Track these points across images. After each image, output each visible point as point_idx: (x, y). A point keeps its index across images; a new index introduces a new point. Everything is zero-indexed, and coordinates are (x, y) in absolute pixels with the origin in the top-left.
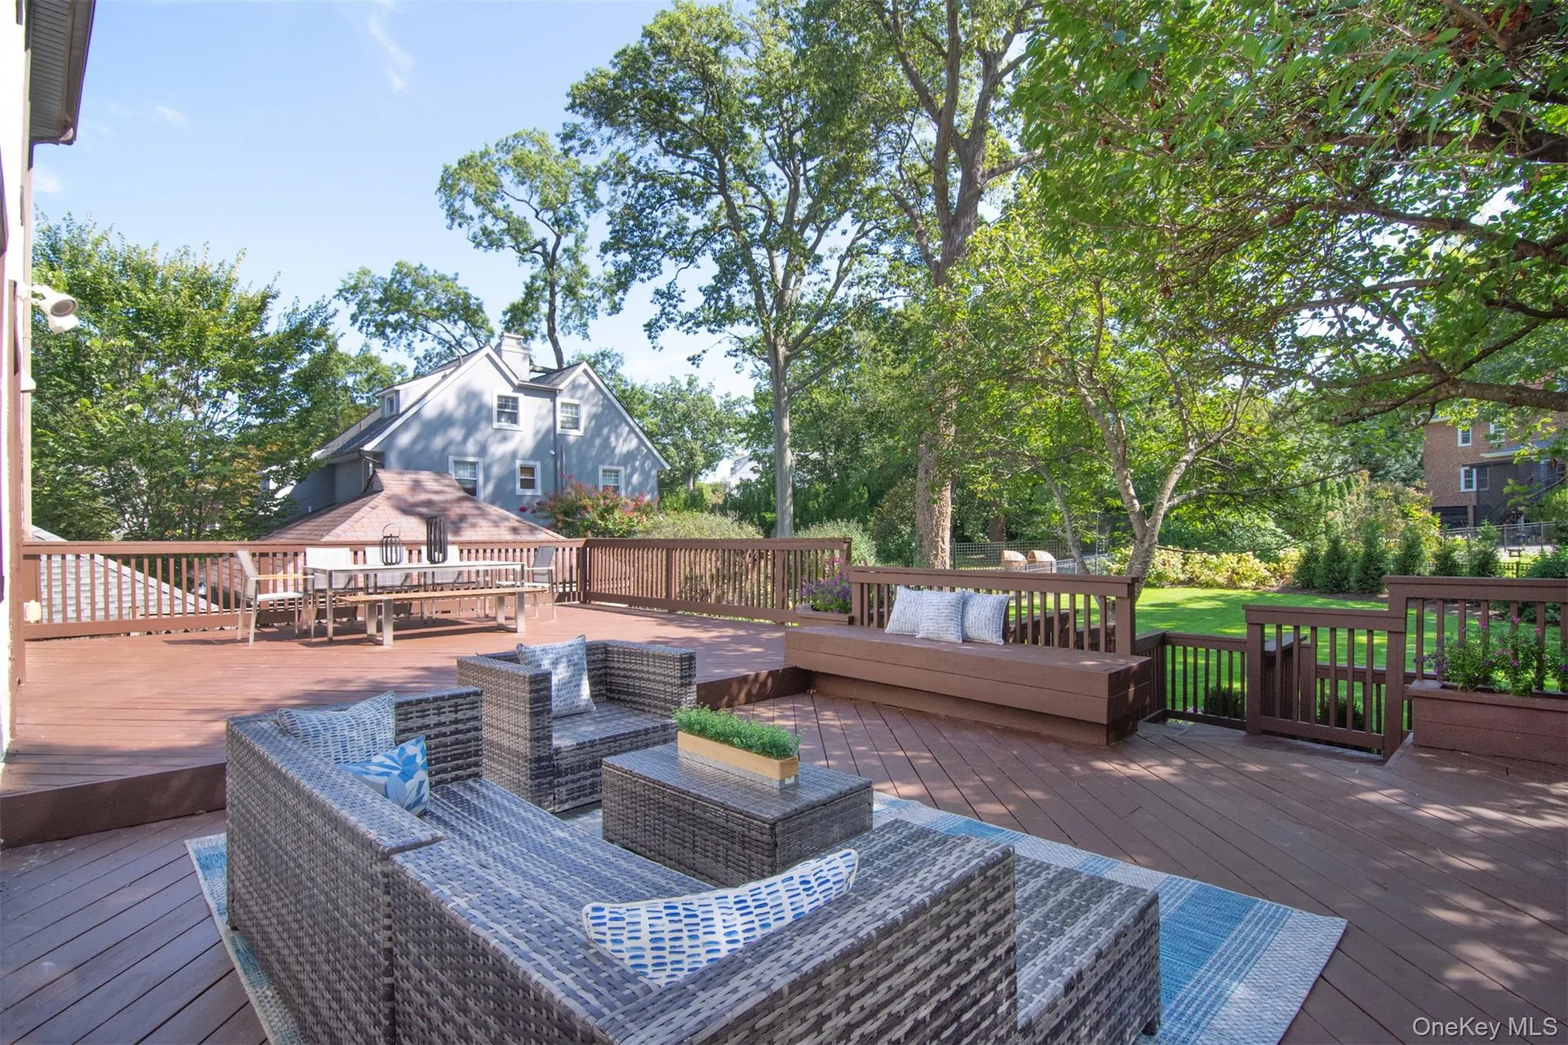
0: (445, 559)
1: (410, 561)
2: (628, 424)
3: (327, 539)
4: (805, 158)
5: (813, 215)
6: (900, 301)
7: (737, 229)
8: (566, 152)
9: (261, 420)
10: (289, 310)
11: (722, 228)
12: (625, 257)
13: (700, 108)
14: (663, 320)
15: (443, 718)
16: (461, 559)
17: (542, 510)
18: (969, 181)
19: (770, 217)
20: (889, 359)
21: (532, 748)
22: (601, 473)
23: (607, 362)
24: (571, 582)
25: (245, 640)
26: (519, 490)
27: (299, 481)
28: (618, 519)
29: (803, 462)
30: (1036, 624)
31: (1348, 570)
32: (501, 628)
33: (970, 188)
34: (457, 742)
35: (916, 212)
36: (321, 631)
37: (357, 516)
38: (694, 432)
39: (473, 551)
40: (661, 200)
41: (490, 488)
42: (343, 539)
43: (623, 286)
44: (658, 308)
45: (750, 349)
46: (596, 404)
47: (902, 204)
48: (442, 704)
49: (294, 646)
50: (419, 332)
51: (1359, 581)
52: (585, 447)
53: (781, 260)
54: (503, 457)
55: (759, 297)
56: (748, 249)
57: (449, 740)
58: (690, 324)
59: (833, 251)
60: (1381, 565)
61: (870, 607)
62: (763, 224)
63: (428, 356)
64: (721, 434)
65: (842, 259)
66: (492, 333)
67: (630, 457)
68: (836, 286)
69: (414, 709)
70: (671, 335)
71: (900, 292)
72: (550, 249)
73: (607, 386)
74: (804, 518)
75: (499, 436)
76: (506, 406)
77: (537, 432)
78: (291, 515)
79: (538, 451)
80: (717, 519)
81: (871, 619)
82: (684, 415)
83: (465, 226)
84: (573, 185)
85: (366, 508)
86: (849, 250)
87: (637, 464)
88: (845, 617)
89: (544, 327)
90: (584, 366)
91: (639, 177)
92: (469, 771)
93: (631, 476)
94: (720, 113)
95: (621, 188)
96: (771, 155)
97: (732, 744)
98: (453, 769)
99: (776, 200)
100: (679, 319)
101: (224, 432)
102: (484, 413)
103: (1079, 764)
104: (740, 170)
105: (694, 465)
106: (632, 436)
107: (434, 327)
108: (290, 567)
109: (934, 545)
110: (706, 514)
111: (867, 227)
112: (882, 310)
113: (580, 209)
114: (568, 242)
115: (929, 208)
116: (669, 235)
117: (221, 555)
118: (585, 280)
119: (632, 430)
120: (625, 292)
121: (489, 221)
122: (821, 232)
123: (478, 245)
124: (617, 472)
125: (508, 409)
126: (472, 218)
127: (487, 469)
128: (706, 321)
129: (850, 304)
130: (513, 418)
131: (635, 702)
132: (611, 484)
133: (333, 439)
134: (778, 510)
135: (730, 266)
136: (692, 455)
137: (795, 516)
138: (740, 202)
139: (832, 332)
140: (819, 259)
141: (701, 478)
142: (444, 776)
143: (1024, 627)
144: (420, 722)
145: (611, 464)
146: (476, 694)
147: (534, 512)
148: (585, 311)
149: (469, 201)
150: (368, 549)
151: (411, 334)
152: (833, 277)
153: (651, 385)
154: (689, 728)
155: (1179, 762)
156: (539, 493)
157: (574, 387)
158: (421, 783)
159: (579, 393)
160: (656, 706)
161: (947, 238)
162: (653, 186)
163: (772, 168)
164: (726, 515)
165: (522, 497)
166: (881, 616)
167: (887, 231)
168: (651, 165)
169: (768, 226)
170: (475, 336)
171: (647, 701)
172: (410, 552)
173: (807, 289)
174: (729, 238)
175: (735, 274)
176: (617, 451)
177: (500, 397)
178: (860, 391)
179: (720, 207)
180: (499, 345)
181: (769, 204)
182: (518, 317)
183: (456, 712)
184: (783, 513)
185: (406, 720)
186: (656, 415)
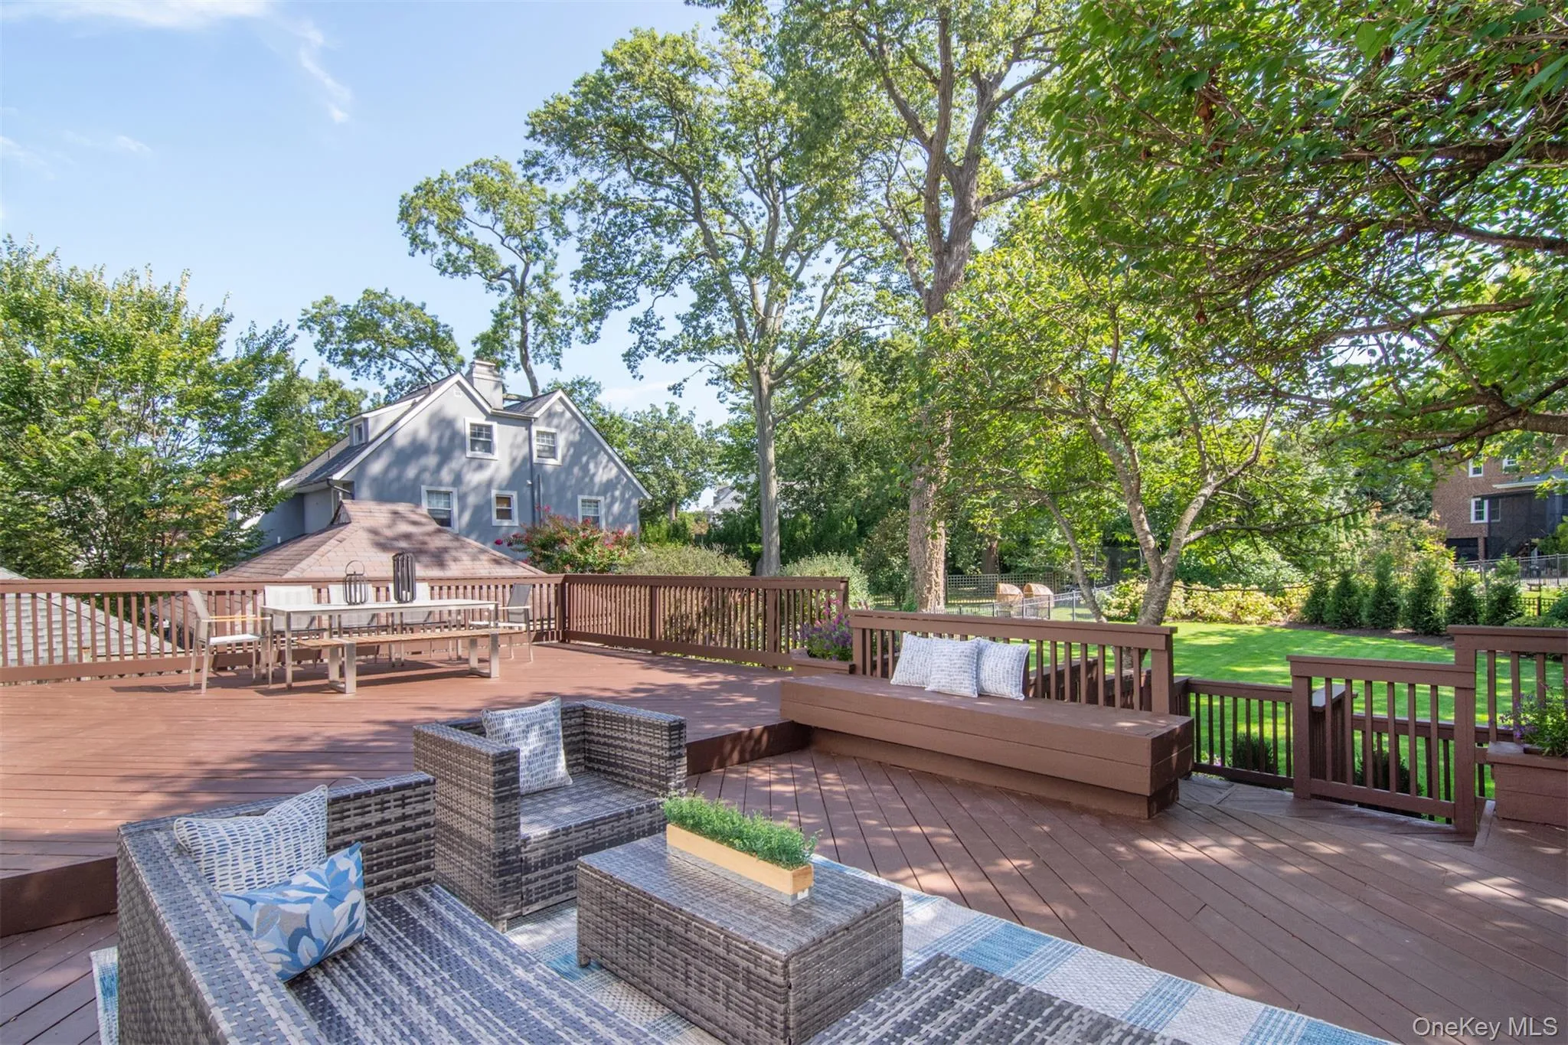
0: (413, 597)
1: (378, 600)
2: (606, 452)
3: (291, 575)
4: (784, 186)
5: (794, 243)
6: (887, 329)
7: (715, 257)
8: (530, 179)
9: (225, 448)
10: (246, 335)
11: (699, 256)
12: (600, 286)
13: (669, 136)
14: (642, 348)
15: (387, 815)
16: (432, 598)
17: (518, 543)
18: (962, 208)
19: (749, 245)
20: (876, 389)
21: (497, 840)
22: (580, 503)
23: (584, 390)
24: (549, 619)
25: (198, 687)
26: (496, 521)
27: (266, 511)
28: (596, 554)
29: (787, 492)
30: (1060, 675)
31: (1360, 604)
32: (473, 673)
33: (963, 216)
34: (405, 842)
35: (905, 239)
36: (279, 677)
37: (323, 549)
38: (675, 461)
39: (445, 589)
40: (633, 228)
41: (466, 517)
42: (307, 575)
43: (600, 315)
44: (636, 337)
45: (732, 378)
46: (574, 432)
47: (890, 231)
48: (387, 797)
49: (249, 694)
50: (388, 359)
51: (1371, 616)
52: (563, 477)
53: (762, 288)
54: (476, 488)
55: (740, 324)
56: (727, 276)
57: (393, 841)
58: (668, 352)
59: (816, 279)
60: (1394, 600)
61: (873, 652)
62: (741, 253)
63: (398, 384)
64: (702, 462)
65: (826, 287)
66: (462, 363)
67: (609, 487)
68: (821, 315)
69: (351, 805)
70: (650, 364)
71: (888, 320)
72: (518, 276)
73: (585, 415)
74: (792, 550)
75: (474, 464)
76: (479, 435)
77: (514, 460)
78: (259, 545)
79: (514, 482)
80: (702, 552)
81: (874, 666)
82: (665, 444)
83: (428, 252)
84: (539, 213)
85: (333, 542)
86: (834, 278)
87: (617, 493)
88: (845, 666)
89: (517, 354)
90: (560, 394)
91: (608, 205)
92: (419, 876)
93: (610, 506)
94: (691, 142)
95: (590, 215)
96: (748, 182)
97: (732, 845)
98: (399, 876)
99: (755, 229)
100: (658, 346)
101: (185, 460)
102: (457, 441)
103: (1123, 844)
104: (715, 197)
105: (676, 495)
106: (611, 464)
107: (403, 355)
108: (249, 606)
109: (927, 577)
110: (690, 547)
111: (852, 256)
112: (869, 339)
113: (548, 237)
114: (537, 269)
115: (918, 237)
116: (643, 264)
117: (173, 593)
118: (557, 308)
119: (611, 459)
120: (601, 320)
121: (454, 249)
122: (803, 260)
123: (444, 271)
124: (597, 502)
125: (482, 438)
126: (435, 245)
127: (462, 498)
128: (685, 349)
129: (836, 332)
130: (488, 447)
131: (617, 775)
132: (591, 514)
133: (300, 468)
134: (765, 540)
135: (708, 295)
136: (673, 485)
137: (781, 547)
138: (717, 230)
139: (816, 361)
140: (801, 287)
141: (684, 507)
142: (388, 885)
143: (1046, 679)
144: (359, 821)
145: (590, 494)
146: (427, 783)
147: (510, 544)
148: (558, 340)
149: (431, 229)
150: (332, 587)
151: (380, 363)
152: (817, 306)
153: (630, 413)
154: (681, 821)
155: (1238, 842)
156: (516, 523)
157: (550, 415)
158: (355, 906)
159: (555, 421)
160: (640, 781)
161: (941, 266)
162: (624, 214)
163: (748, 196)
164: (711, 549)
165: (500, 527)
166: (885, 664)
167: (874, 260)
168: (621, 192)
169: (748, 253)
170: (446, 364)
171: (631, 774)
172: (378, 590)
173: (790, 318)
174: (706, 266)
175: (714, 301)
176: (597, 479)
177: (473, 425)
178: (845, 420)
179: (696, 235)
180: (470, 372)
181: (748, 232)
182: (489, 345)
183: (403, 806)
184: (770, 543)
185: (341, 819)
186: (636, 444)
